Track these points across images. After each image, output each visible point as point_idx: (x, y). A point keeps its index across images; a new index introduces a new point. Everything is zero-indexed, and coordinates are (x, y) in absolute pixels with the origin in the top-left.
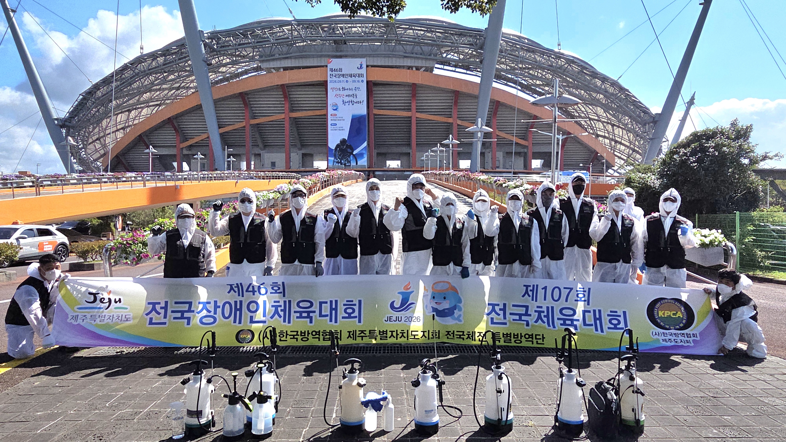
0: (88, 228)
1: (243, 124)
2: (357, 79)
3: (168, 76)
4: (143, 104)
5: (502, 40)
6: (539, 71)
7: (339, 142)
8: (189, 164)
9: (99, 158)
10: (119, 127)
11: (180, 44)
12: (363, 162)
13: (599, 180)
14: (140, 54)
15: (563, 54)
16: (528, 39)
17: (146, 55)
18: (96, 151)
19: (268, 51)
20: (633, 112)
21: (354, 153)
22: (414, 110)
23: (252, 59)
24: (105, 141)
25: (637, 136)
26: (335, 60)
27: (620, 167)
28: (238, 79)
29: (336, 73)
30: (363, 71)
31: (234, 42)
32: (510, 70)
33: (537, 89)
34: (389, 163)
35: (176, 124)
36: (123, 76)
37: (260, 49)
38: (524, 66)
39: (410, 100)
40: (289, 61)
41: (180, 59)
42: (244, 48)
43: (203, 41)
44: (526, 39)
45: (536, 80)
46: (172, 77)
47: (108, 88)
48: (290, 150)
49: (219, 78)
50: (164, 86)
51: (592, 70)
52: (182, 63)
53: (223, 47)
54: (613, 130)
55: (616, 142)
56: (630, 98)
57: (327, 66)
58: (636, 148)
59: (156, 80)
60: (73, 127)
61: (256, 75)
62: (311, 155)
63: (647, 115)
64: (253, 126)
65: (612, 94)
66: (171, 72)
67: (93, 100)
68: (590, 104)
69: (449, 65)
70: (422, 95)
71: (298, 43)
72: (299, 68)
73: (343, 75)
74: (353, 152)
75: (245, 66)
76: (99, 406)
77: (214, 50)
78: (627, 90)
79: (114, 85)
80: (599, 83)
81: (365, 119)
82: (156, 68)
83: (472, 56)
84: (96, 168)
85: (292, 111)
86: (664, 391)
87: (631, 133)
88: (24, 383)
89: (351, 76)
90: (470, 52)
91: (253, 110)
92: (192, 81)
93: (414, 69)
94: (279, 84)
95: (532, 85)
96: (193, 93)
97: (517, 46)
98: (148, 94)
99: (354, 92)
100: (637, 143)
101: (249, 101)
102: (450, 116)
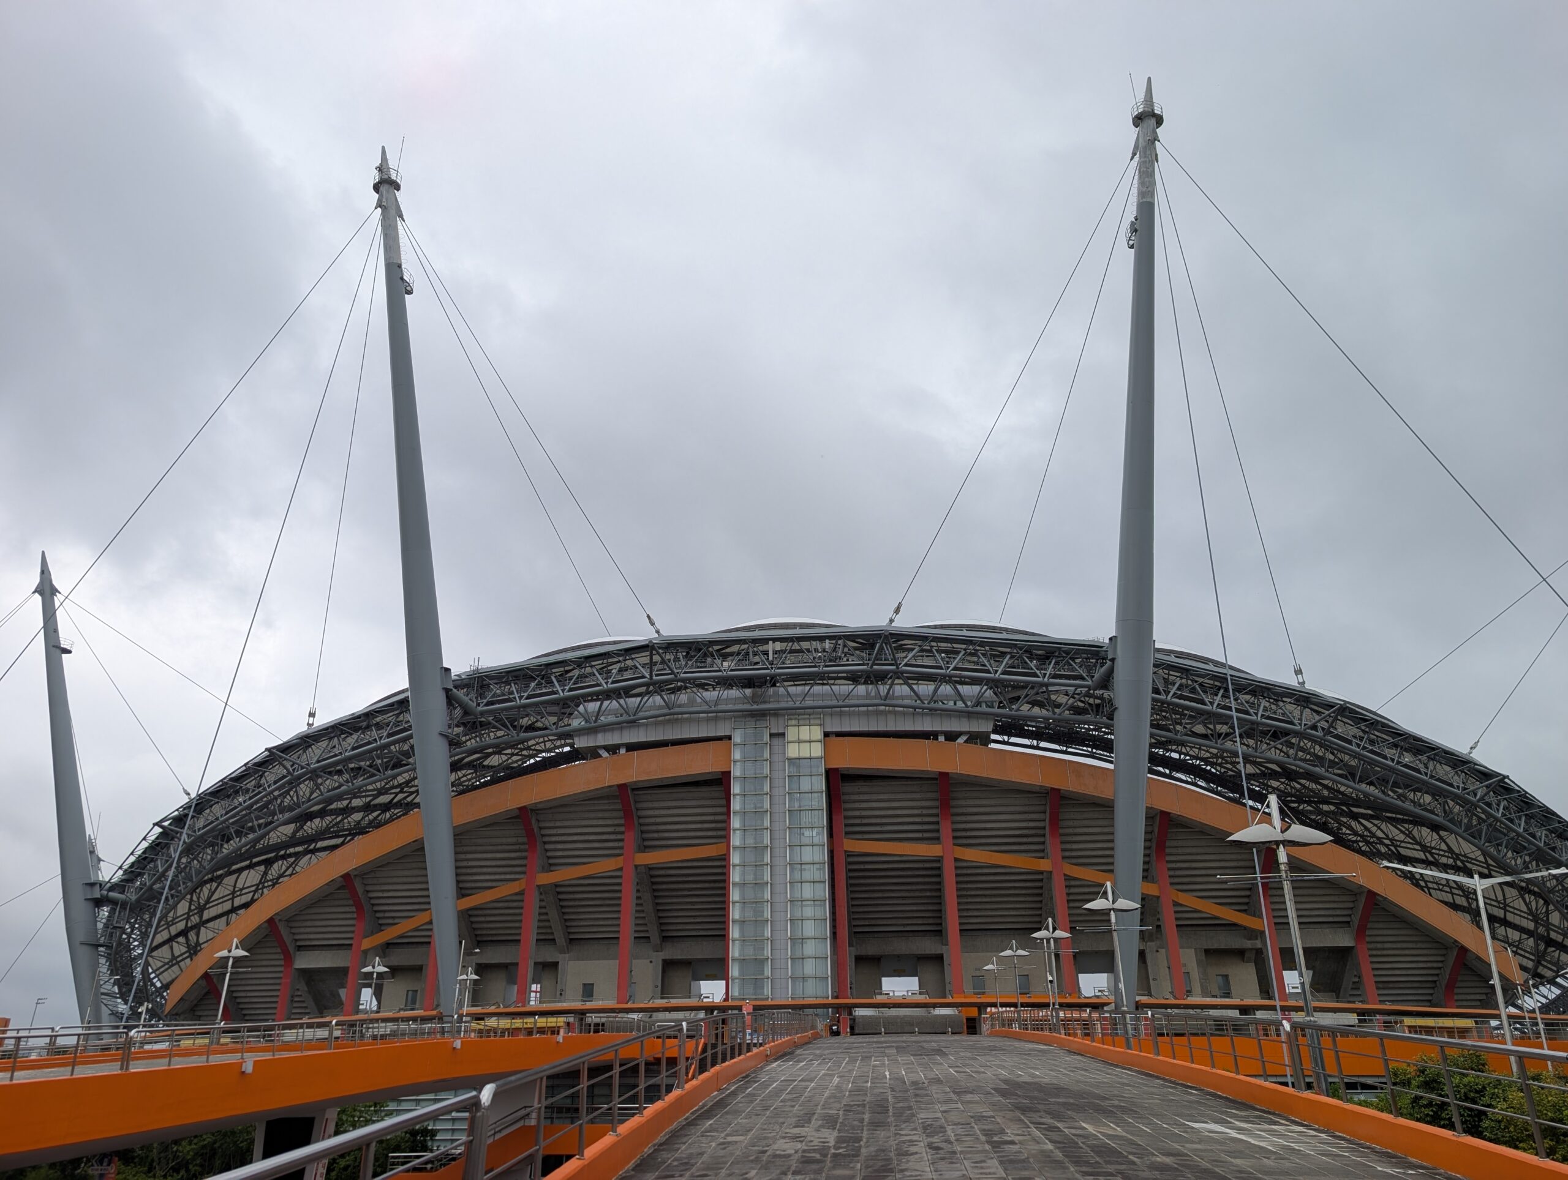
1: (521, 886)
4: (302, 844)
10: (237, 902)
14: (306, 729)
15: (1312, 694)
17: (319, 730)
22: (947, 840)
34: (887, 983)
35: (358, 889)
39: (936, 815)
48: (631, 952)
57: (730, 738)
62: (687, 965)
70: (968, 804)
72: (664, 744)
77: (470, 711)
82: (334, 756)
85: (643, 849)
91: (547, 851)
93: (941, 738)
94: (617, 782)
101: (541, 828)
102: (1042, 853)
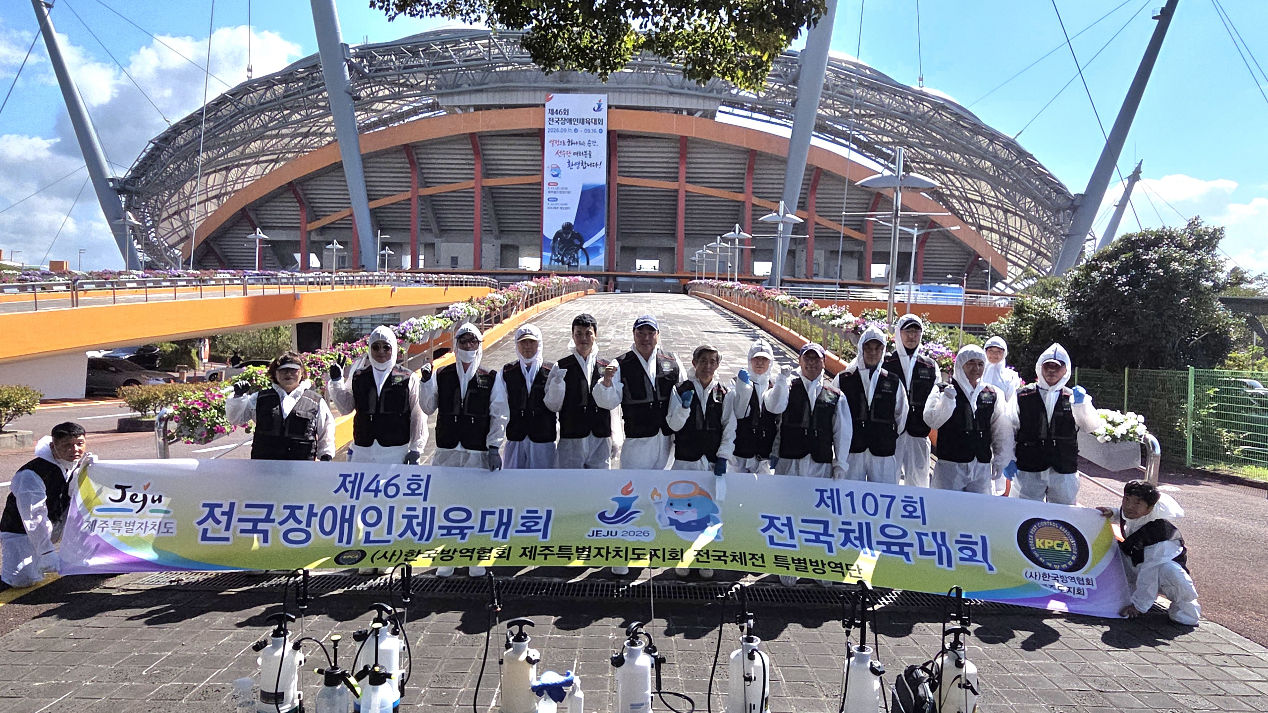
0: (155, 357)
1: (409, 195)
2: (592, 126)
3: (290, 115)
4: (248, 158)
5: (829, 70)
6: (888, 121)
7: (560, 228)
8: (320, 257)
9: (178, 243)
10: (210, 195)
11: (310, 65)
12: (599, 261)
13: (978, 300)
14: (247, 79)
15: (926, 95)
16: (870, 69)
17: (256, 81)
18: (174, 231)
19: (450, 78)
20: (1040, 191)
21: (584, 246)
22: (682, 179)
23: (426, 91)
24: (188, 216)
25: (1045, 229)
26: (557, 97)
27: (1015, 280)
28: (402, 122)
29: (559, 116)
30: (603, 115)
31: (397, 63)
32: (841, 117)
33: (884, 150)
34: (639, 263)
35: (300, 192)
36: (220, 114)
37: (438, 76)
38: (863, 112)
39: (676, 163)
40: (484, 95)
41: (309, 89)
42: (413, 73)
43: (347, 61)
44: (867, 68)
45: (883, 135)
46: (296, 117)
47: (194, 132)
48: (481, 239)
49: (372, 120)
50: (284, 131)
51: (974, 121)
52: (313, 94)
53: (380, 70)
54: (1006, 219)
55: (1010, 238)
56: (1035, 169)
57: (544, 105)
58: (1042, 249)
59: (271, 121)
60: (137, 193)
61: (429, 117)
62: (515, 248)
63: (1062, 197)
64: (423, 198)
65: (1006, 161)
66: (294, 109)
67: (171, 150)
68: (968, 176)
69: (742, 107)
70: (698, 157)
71: (499, 67)
72: (500, 107)
73: (570, 121)
74: (582, 244)
75: (414, 102)
76: (130, 675)
77: (364, 76)
78: (1031, 156)
79: (203, 127)
80: (984, 142)
81: (603, 191)
82: (270, 101)
83: (779, 93)
84: (172, 259)
85: (487, 176)
86: (1021, 677)
87: (1035, 224)
88: (21, 631)
89: (583, 121)
90: (777, 87)
91: (423, 173)
92: (329, 124)
93: (685, 113)
94: (468, 131)
95: (877, 143)
96: (330, 143)
97: (853, 80)
98: (258, 142)
99: (587, 148)
100: (1044, 241)
101: (418, 159)
102: (741, 191)
